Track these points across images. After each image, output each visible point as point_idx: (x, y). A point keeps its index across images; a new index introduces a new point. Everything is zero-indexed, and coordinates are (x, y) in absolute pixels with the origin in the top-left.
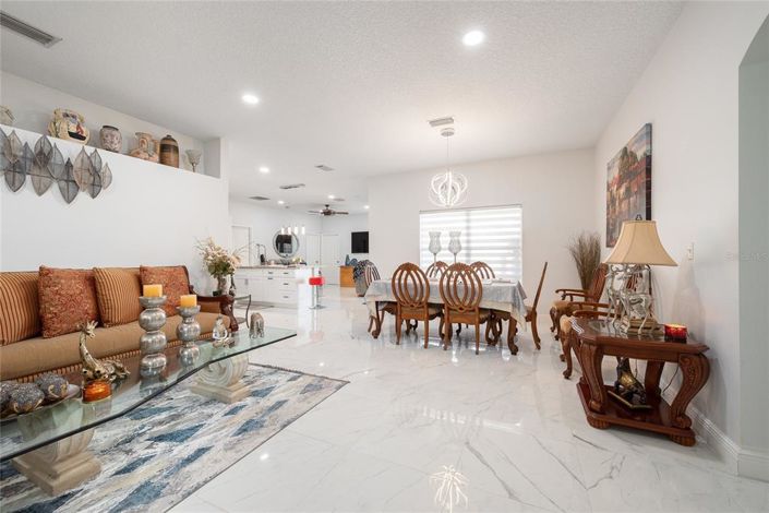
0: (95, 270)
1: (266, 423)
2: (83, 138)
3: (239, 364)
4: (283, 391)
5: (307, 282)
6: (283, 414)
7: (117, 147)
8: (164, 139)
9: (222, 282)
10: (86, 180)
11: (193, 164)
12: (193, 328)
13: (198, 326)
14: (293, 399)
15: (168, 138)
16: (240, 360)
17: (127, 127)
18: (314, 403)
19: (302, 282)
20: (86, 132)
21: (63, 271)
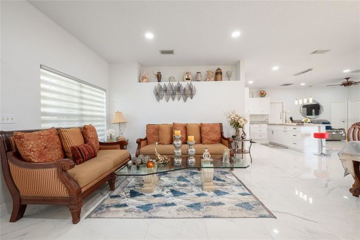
0: (187, 124)
1: (201, 210)
2: (189, 79)
3: (208, 173)
4: (229, 198)
5: (313, 135)
6: (214, 210)
7: (200, 79)
8: (217, 70)
9: (237, 131)
10: (188, 93)
11: (229, 77)
12: (192, 151)
13: (194, 150)
14: (227, 206)
15: (219, 69)
16: (209, 171)
17: (203, 70)
18: (235, 215)
19: (308, 135)
20: (190, 77)
21: (178, 124)
